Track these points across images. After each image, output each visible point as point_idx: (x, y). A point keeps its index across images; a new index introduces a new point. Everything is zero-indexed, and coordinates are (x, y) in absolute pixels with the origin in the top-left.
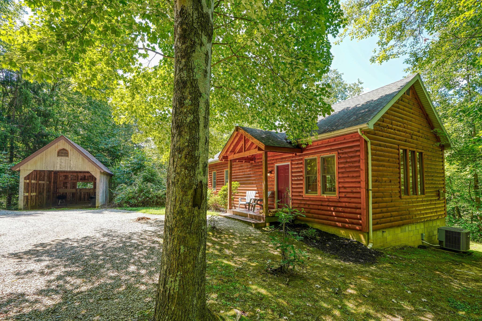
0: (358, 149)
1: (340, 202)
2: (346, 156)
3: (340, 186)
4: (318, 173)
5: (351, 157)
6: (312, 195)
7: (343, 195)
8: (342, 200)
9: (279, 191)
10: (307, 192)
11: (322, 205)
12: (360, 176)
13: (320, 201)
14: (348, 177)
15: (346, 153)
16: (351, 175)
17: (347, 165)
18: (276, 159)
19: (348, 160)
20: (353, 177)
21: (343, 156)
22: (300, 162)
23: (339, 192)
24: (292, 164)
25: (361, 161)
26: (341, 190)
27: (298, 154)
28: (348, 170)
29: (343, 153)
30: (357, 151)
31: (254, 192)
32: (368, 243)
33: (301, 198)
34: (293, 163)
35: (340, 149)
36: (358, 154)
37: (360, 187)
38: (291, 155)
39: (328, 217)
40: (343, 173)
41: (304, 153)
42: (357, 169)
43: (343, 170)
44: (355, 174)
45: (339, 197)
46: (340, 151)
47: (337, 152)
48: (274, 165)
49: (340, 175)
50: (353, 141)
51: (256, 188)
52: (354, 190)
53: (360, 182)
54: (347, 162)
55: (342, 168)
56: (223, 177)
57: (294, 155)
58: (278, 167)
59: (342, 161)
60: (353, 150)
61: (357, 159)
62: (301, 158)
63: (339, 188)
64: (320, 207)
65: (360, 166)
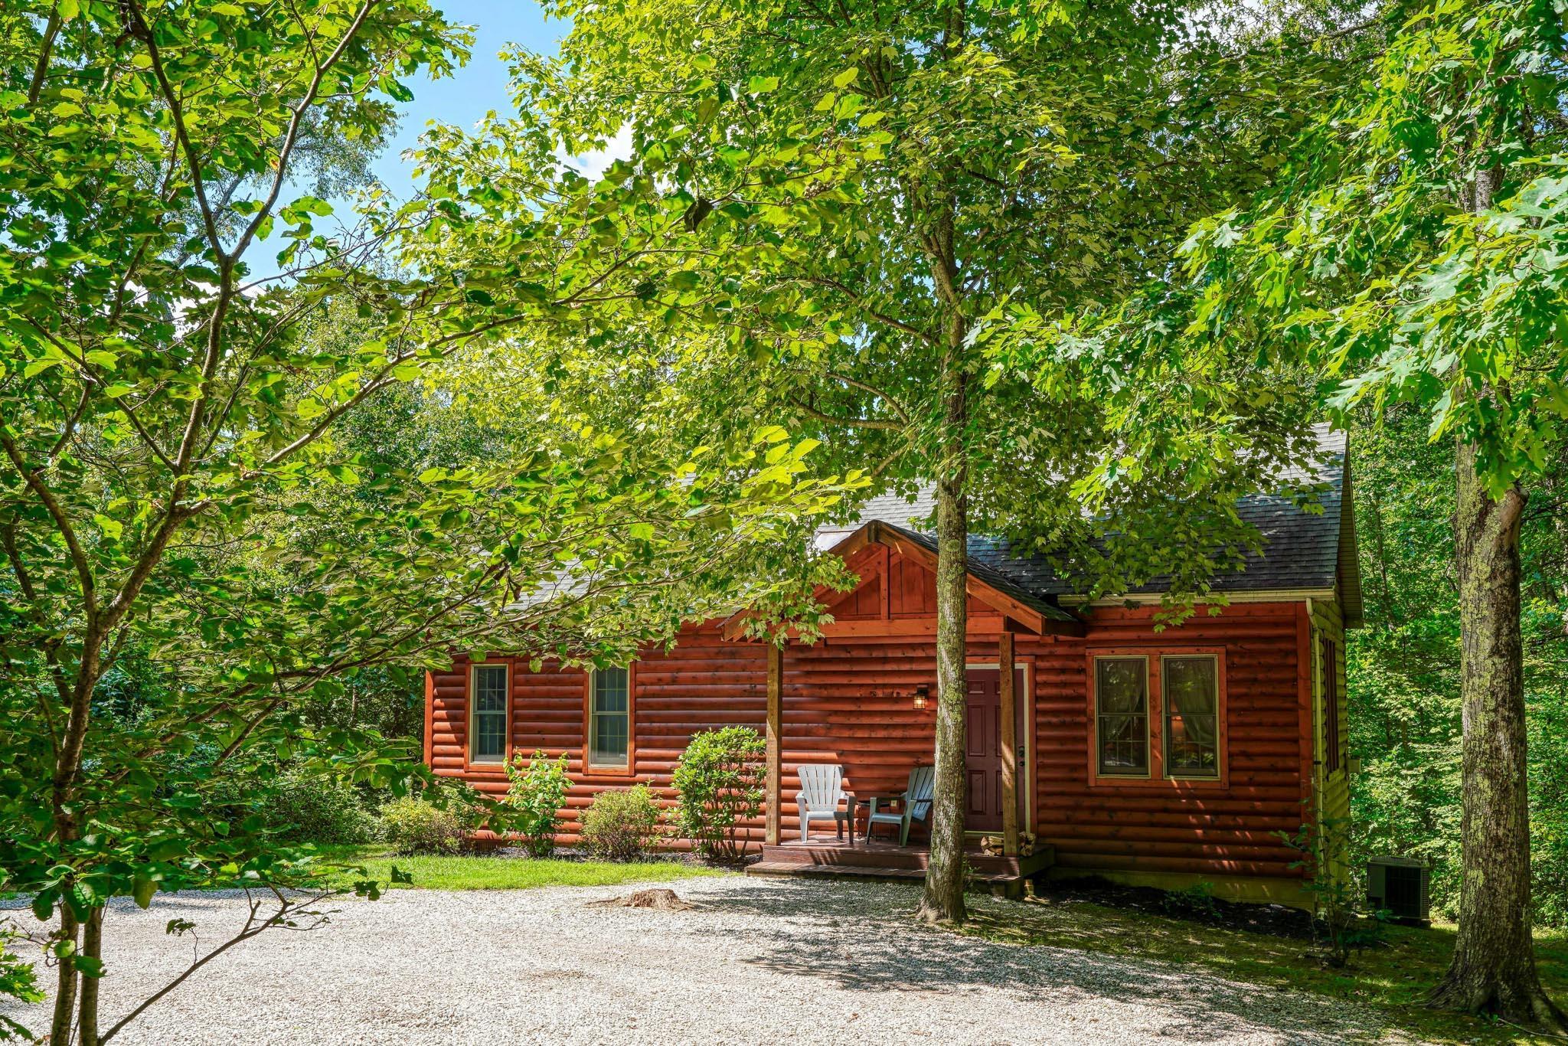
0: (1291, 646)
1: (1231, 798)
2: (1254, 662)
3: (1233, 749)
4: (1153, 708)
5: (1270, 668)
6: (1131, 779)
7: (1244, 777)
8: (1238, 791)
10: (1103, 770)
11: (1165, 810)
12: (1296, 725)
13: (1160, 796)
14: (1260, 724)
15: (1251, 653)
16: (1268, 718)
17: (1256, 690)
19: (1260, 676)
20: (1275, 725)
21: (1245, 661)
22: (1075, 665)
23: (1231, 769)
24: (1037, 670)
25: (1300, 682)
26: (1235, 764)
28: (1257, 704)
29: (1240, 654)
30: (1289, 653)
32: (1317, 906)
33: (1078, 788)
34: (1040, 664)
35: (1233, 640)
36: (1291, 661)
37: (1297, 755)
40: (1242, 711)
41: (1091, 636)
42: (1288, 705)
43: (1244, 704)
44: (1283, 718)
45: (1231, 784)
46: (1230, 647)
47: (1222, 649)
49: (1233, 719)
50: (1276, 625)
52: (1280, 763)
53: (1296, 741)
54: (1255, 681)
55: (1239, 697)
59: (1240, 675)
60: (1274, 647)
61: (1287, 675)
62: (1080, 650)
63: (1231, 755)
64: (1158, 817)
65: (1296, 696)
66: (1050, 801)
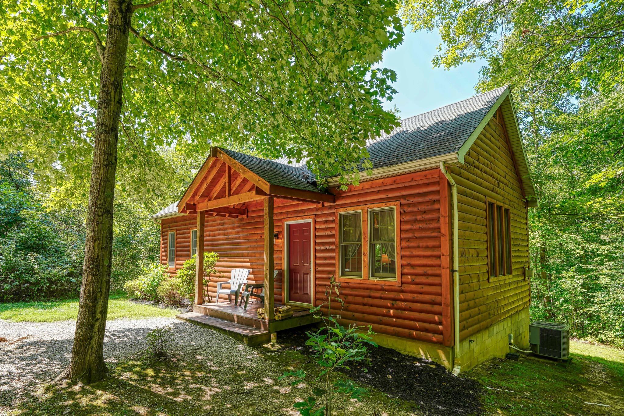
0: (436, 197)
1: (402, 291)
2: (415, 209)
3: (404, 262)
4: (364, 239)
5: (424, 212)
6: (351, 279)
7: (409, 279)
8: (406, 287)
9: (292, 271)
10: (343, 273)
11: (370, 297)
12: (439, 247)
13: (367, 289)
14: (418, 247)
15: (414, 205)
16: (423, 243)
17: (416, 226)
18: (288, 213)
19: (419, 217)
20: (427, 247)
21: (410, 209)
22: (331, 219)
23: (402, 274)
24: (315, 222)
25: (442, 219)
26: (406, 271)
27: (326, 204)
28: (418, 235)
29: (409, 205)
30: (434, 202)
31: (246, 271)
32: (453, 365)
33: (332, 283)
34: (318, 220)
35: (404, 197)
36: (436, 206)
37: (439, 266)
38: (315, 206)
39: (381, 318)
40: (408, 239)
41: (337, 203)
42: (434, 234)
43: (409, 235)
44: (431, 243)
45: (402, 283)
46: (403, 201)
47: (398, 203)
48: (283, 223)
49: (404, 244)
50: (428, 185)
51: (248, 264)
52: (430, 271)
53: (439, 257)
54: (416, 221)
55: (407, 231)
56: (189, 242)
57: (320, 206)
58: (289, 226)
59: (407, 218)
60: (427, 199)
61: (434, 215)
62: (332, 211)
63: (402, 266)
64: (366, 300)
65: (439, 228)
66: (320, 289)
